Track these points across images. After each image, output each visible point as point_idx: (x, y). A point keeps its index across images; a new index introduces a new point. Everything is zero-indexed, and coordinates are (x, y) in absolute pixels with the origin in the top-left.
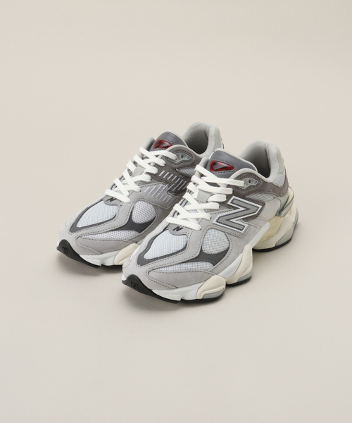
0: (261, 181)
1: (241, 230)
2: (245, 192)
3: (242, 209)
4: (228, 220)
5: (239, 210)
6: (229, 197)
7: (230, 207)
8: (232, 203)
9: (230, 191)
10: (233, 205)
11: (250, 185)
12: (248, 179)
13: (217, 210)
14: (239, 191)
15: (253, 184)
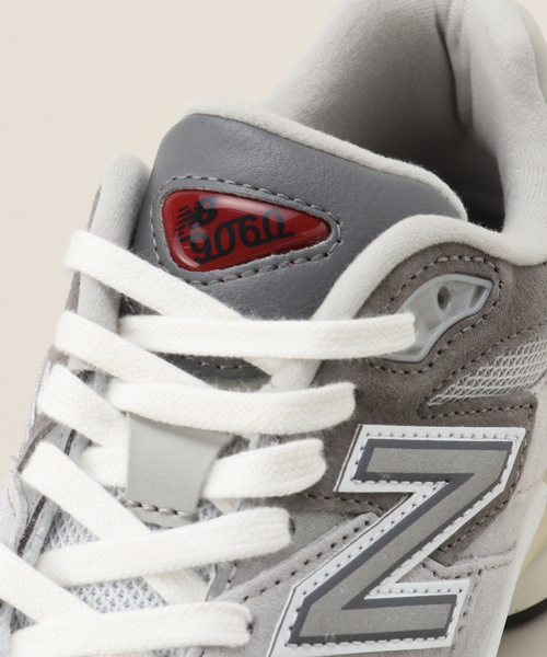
0: (508, 277)
1: (440, 633)
2: (425, 381)
3: (423, 492)
4: (358, 603)
5: (407, 508)
6: (335, 441)
7: (353, 506)
8: (362, 475)
9: (339, 401)
10: (370, 487)
11: (446, 320)
12: (431, 287)
13: (283, 555)
14: (395, 383)
15: (465, 306)
